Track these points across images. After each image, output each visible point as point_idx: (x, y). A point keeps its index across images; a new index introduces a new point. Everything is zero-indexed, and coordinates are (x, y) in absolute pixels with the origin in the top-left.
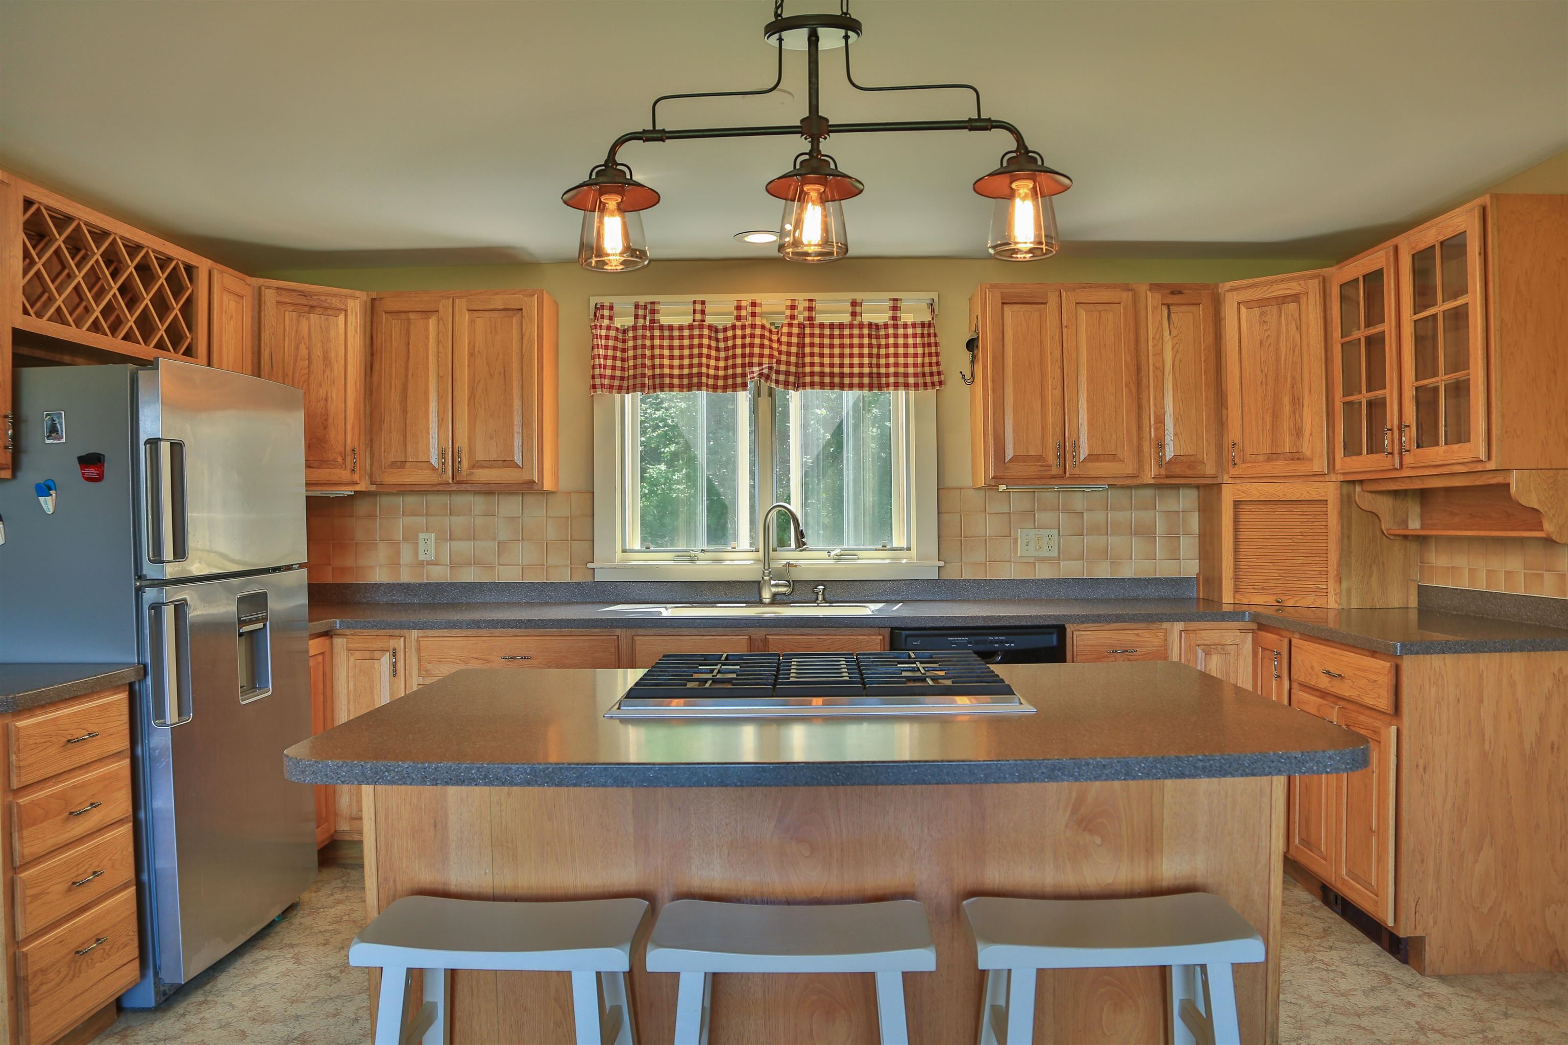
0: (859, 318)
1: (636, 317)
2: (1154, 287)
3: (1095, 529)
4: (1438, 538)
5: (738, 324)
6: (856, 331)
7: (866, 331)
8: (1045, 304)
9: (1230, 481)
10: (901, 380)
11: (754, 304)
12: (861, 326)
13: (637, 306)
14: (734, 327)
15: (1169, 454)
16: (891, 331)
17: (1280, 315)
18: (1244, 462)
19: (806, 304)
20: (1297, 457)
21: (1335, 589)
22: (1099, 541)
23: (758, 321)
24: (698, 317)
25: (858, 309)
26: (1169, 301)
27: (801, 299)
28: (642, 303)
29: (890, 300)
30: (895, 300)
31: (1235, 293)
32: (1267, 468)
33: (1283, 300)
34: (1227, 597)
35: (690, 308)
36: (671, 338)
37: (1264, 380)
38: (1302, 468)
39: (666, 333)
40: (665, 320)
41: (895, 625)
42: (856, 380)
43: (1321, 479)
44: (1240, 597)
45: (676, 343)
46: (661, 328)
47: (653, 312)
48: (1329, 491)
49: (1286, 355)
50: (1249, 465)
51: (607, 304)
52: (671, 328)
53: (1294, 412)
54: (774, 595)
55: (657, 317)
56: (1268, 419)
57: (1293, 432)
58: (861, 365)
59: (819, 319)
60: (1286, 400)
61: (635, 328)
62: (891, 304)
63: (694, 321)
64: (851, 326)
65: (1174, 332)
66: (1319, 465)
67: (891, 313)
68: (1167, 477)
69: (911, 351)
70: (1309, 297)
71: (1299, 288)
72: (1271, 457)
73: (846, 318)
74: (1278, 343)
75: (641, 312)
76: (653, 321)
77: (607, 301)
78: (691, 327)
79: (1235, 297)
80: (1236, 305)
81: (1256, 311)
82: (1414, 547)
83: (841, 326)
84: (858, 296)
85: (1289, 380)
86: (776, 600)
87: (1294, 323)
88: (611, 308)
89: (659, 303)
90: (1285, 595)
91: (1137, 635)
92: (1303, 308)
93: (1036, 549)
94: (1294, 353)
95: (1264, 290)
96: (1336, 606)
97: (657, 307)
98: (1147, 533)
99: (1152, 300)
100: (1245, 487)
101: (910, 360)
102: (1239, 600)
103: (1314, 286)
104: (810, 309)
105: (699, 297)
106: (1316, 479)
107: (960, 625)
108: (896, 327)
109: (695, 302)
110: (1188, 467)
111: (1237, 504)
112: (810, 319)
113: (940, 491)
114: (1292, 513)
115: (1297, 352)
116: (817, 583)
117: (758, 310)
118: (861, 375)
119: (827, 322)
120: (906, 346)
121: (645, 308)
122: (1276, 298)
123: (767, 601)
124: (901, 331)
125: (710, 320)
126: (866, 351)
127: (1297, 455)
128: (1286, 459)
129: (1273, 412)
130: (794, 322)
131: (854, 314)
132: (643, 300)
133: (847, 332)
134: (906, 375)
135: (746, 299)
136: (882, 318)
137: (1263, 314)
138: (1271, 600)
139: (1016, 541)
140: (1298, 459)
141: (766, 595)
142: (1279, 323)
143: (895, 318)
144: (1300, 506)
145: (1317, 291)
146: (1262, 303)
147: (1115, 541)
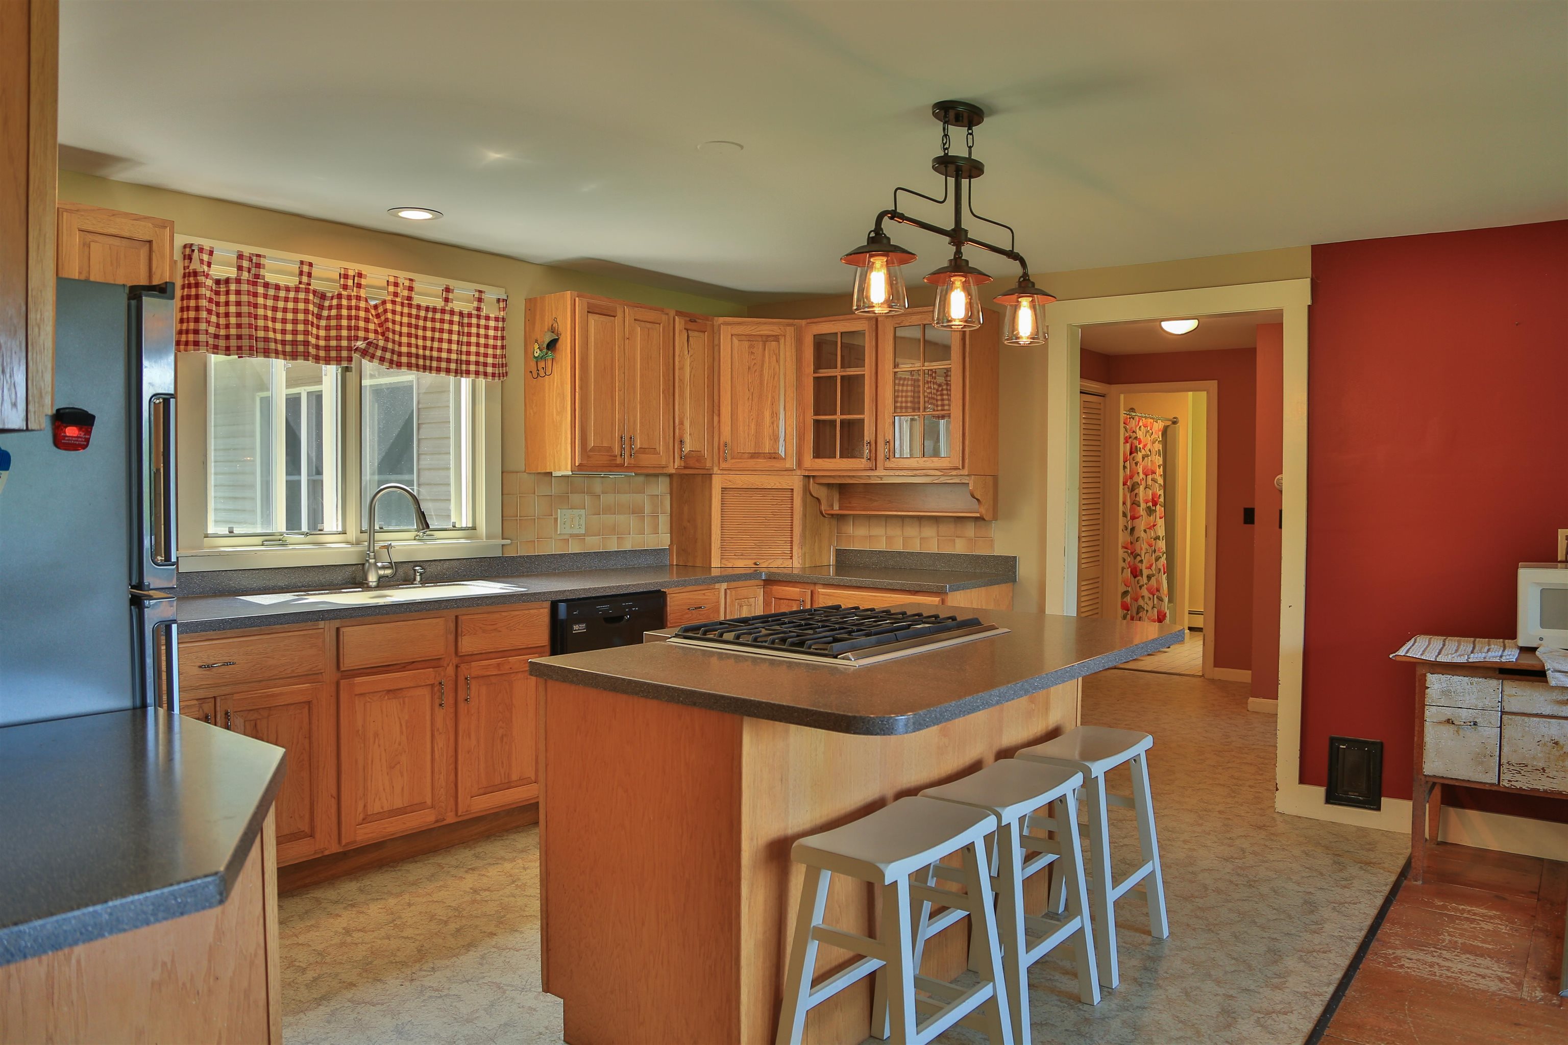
0: (450, 305)
1: (240, 268)
2: (679, 313)
3: (609, 510)
4: (855, 517)
5: (344, 293)
6: (447, 317)
7: (456, 318)
8: (615, 317)
9: (719, 472)
10: (481, 369)
11: (360, 275)
12: (452, 313)
13: (240, 257)
14: (340, 296)
15: (687, 448)
16: (474, 321)
17: (765, 349)
18: (732, 458)
19: (407, 283)
20: (774, 456)
21: (798, 554)
22: (609, 519)
23: (363, 293)
24: (305, 279)
25: (451, 296)
26: (688, 327)
27: (403, 276)
28: (246, 254)
29: (476, 291)
30: (480, 292)
31: (729, 327)
32: (751, 463)
33: (766, 339)
34: (715, 562)
35: (295, 268)
36: (276, 298)
37: (751, 397)
38: (777, 465)
39: (271, 292)
40: (270, 278)
41: (554, 598)
42: (444, 365)
43: (790, 473)
44: (726, 562)
45: (281, 304)
46: (266, 285)
47: (258, 266)
48: (796, 483)
49: (768, 380)
50: (737, 460)
51: (207, 248)
52: (277, 287)
53: (773, 423)
54: (380, 578)
55: (262, 272)
56: (753, 426)
57: (772, 437)
58: (449, 351)
59: (417, 299)
60: (767, 414)
61: (238, 281)
62: (477, 295)
63: (300, 283)
64: (443, 311)
65: (691, 352)
66: (791, 463)
67: (476, 304)
68: (685, 468)
69: (491, 342)
70: (787, 339)
71: (779, 331)
72: (754, 456)
73: (439, 303)
74: (762, 371)
75: (245, 264)
76: (257, 276)
77: (207, 243)
78: (297, 290)
79: (729, 330)
80: (730, 336)
81: (746, 344)
82: (834, 522)
83: (435, 310)
84: (451, 283)
85: (770, 398)
86: (384, 583)
87: (775, 357)
88: (211, 253)
89: (264, 257)
90: (759, 559)
91: (704, 594)
92: (782, 346)
93: (571, 527)
94: (774, 378)
95: (753, 328)
96: (799, 566)
97: (263, 261)
98: (637, 511)
99: (679, 323)
100: (731, 477)
101: (490, 351)
102: (724, 564)
103: (790, 331)
104: (411, 289)
105: (307, 258)
106: (785, 473)
107: (602, 594)
108: (479, 317)
109: (302, 263)
110: (697, 461)
111: (724, 489)
112: (409, 298)
113: (504, 474)
114: (765, 498)
115: (776, 378)
116: (415, 564)
117: (363, 282)
118: (449, 361)
119: (424, 304)
120: (486, 337)
121: (251, 260)
122: (761, 336)
123: (374, 584)
124: (483, 322)
125: (315, 285)
126: (455, 337)
127: (774, 455)
128: (765, 458)
129: (757, 421)
130: (397, 300)
131: (447, 300)
132: (247, 250)
133: (438, 316)
134: (485, 365)
135: (353, 268)
136: (468, 307)
137: (751, 347)
138: (750, 563)
139: (556, 519)
140: (774, 458)
141: (372, 578)
142: (764, 356)
143: (478, 309)
144: (772, 493)
145: (793, 336)
146: (750, 338)
147: (621, 518)
